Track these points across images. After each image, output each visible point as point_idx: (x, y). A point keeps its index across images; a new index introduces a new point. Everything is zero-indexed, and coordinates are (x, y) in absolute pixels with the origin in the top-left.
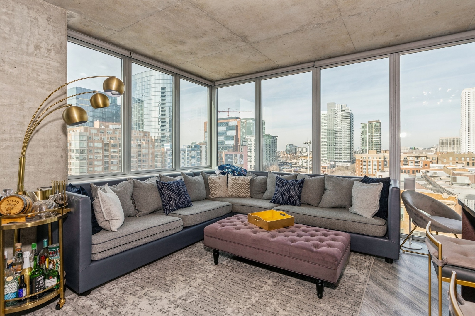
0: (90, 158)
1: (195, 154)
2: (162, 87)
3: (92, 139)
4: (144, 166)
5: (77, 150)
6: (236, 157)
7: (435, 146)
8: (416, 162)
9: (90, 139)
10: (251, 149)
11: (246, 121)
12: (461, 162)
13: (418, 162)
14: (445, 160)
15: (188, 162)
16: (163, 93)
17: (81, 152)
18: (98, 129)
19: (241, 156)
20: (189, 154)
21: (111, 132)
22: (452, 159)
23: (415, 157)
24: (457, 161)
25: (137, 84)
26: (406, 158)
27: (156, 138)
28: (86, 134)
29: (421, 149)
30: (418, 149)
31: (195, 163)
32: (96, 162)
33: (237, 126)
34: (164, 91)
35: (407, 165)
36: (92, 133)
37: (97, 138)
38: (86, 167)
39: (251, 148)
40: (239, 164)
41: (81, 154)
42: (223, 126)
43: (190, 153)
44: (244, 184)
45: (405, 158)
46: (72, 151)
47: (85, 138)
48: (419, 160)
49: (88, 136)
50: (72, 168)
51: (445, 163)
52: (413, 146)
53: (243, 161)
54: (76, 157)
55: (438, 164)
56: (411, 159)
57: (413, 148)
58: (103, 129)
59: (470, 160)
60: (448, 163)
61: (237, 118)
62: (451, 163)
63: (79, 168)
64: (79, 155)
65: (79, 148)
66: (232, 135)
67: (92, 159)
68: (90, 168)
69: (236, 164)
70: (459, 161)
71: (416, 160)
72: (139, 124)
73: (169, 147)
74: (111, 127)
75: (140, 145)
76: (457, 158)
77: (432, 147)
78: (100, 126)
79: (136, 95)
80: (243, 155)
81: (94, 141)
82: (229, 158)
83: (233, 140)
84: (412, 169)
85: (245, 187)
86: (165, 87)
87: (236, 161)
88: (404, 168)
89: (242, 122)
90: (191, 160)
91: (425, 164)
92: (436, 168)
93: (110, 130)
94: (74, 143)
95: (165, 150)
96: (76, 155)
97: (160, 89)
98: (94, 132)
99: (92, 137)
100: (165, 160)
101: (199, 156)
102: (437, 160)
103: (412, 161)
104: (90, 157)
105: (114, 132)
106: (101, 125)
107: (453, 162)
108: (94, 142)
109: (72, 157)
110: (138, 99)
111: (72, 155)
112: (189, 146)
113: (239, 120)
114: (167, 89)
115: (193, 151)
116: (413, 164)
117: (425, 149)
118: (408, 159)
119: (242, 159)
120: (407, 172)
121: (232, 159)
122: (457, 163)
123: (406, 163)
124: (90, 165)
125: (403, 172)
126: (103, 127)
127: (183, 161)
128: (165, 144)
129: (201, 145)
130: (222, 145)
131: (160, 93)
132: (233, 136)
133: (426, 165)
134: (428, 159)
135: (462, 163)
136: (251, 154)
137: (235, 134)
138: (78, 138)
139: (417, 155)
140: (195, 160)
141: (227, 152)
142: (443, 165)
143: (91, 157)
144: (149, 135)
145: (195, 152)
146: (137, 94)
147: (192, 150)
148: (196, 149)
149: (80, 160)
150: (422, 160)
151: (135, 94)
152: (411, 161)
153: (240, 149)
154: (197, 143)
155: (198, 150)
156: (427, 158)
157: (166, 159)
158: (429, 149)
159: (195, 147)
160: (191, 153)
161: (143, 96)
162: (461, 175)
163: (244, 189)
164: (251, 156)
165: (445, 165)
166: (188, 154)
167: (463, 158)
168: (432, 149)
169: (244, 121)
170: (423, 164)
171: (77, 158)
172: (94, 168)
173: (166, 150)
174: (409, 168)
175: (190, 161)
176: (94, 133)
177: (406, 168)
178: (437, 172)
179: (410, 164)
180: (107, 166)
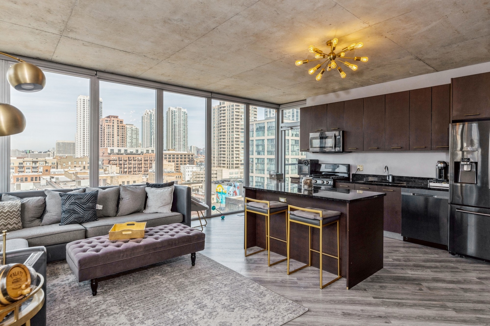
7: (51, 149)
8: (34, 168)
12: (78, 166)
13: (36, 168)
14: (64, 164)
22: (71, 163)
23: (33, 162)
24: (75, 165)
26: (22, 164)
29: (37, 153)
30: (33, 152)
35: (23, 171)
44: (15, 211)
45: (20, 164)
48: (38, 165)
51: (64, 168)
52: (28, 149)
55: (57, 169)
56: (28, 165)
57: (28, 151)
59: (86, 164)
60: (67, 167)
62: (70, 168)
70: (77, 165)
71: (34, 165)
76: (75, 162)
77: (49, 151)
84: (31, 175)
85: (17, 215)
88: (20, 176)
91: (45, 169)
92: (57, 173)
102: (56, 165)
103: (29, 167)
107: (72, 166)
116: (30, 170)
117: (41, 152)
118: (25, 164)
120: (24, 179)
122: (75, 167)
123: (21, 170)
125: (20, 180)
133: (47, 170)
134: (48, 164)
135: (80, 167)
139: (35, 160)
142: (62, 170)
150: (41, 165)
152: (27, 167)
156: (46, 162)
158: (46, 152)
162: (84, 178)
163: (15, 217)
165: (66, 170)
167: (80, 162)
168: (48, 153)
170: (43, 170)
174: (27, 176)
177: (23, 176)
178: (59, 177)
179: (27, 170)
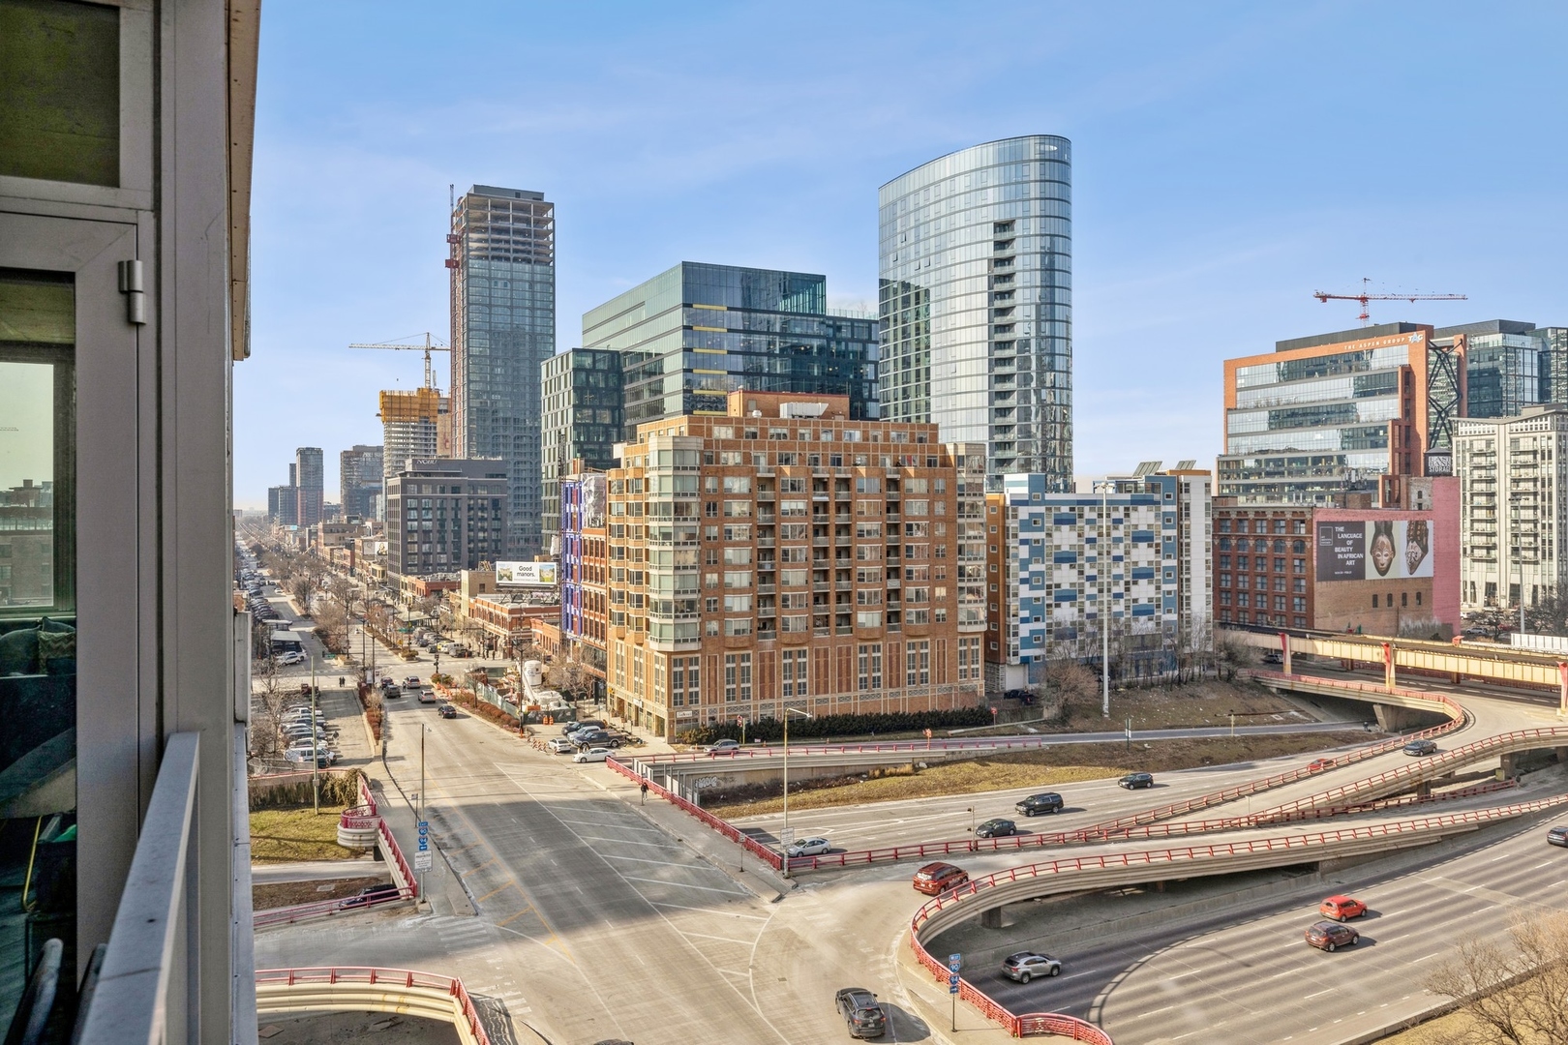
0: (709, 538)
1: (1152, 521)
2: (996, 219)
3: (718, 462)
4: (910, 572)
5: (666, 505)
6: (1383, 539)
9: (709, 461)
10: (1492, 495)
11: (1463, 343)
15: (1117, 559)
16: (1000, 245)
17: (680, 510)
18: (738, 420)
19: (1417, 534)
20: (1120, 521)
21: (785, 431)
25: (899, 221)
27: (962, 452)
28: (697, 443)
31: (1150, 563)
32: (729, 553)
33: (1408, 374)
34: (1005, 236)
36: (717, 441)
37: (733, 458)
38: (694, 572)
39: (1494, 487)
40: (1404, 573)
41: (678, 519)
42: (1323, 373)
43: (1127, 515)
46: (652, 509)
47: (694, 460)
49: (701, 452)
50: (651, 572)
53: (1429, 557)
54: (663, 530)
58: (755, 420)
61: (1406, 328)
63: (671, 572)
64: (670, 524)
65: (670, 499)
66: (1377, 418)
67: (715, 538)
68: (708, 576)
69: (1383, 572)
72: (905, 391)
73: (1025, 490)
74: (784, 411)
75: (894, 484)
78: (746, 410)
79: (895, 268)
80: (1430, 525)
81: (723, 469)
82: (1343, 543)
83: (1385, 445)
86: (1013, 216)
87: (1384, 560)
89: (1435, 349)
90: (1134, 551)
93: (784, 423)
94: (657, 478)
95: (1008, 502)
96: (663, 524)
97: (988, 233)
98: (723, 433)
99: (718, 454)
100: (1006, 548)
101: (1173, 533)
104: (707, 534)
105: (794, 432)
106: (752, 404)
108: (723, 472)
109: (651, 531)
110: (903, 283)
111: (651, 524)
112: (1120, 486)
113: (1419, 337)
114: (1018, 229)
115: (1142, 509)
119: (1425, 550)
121: (1359, 546)
124: (709, 562)
126: (756, 414)
127: (1094, 553)
128: (1007, 478)
129: (1182, 478)
130: (1318, 472)
131: (989, 251)
132: (1385, 428)
136: (1493, 521)
137: (1397, 414)
138: (668, 459)
140: (1152, 550)
141: (1328, 511)
143: (714, 531)
144: (935, 437)
145: (1152, 514)
146: (899, 262)
147: (1136, 502)
148: (1157, 497)
149: (677, 544)
151: (891, 265)
153: (1414, 497)
154: (1164, 469)
155: (1165, 503)
157: (1012, 543)
159: (1153, 487)
160: (1133, 514)
161: (922, 270)
164: (1493, 534)
166: (1118, 521)
169: (1455, 339)
171: (666, 536)
172: (721, 576)
173: (1013, 502)
175: (1127, 553)
176: (723, 437)
180: (768, 569)
